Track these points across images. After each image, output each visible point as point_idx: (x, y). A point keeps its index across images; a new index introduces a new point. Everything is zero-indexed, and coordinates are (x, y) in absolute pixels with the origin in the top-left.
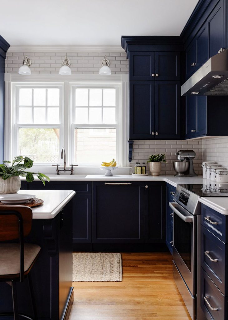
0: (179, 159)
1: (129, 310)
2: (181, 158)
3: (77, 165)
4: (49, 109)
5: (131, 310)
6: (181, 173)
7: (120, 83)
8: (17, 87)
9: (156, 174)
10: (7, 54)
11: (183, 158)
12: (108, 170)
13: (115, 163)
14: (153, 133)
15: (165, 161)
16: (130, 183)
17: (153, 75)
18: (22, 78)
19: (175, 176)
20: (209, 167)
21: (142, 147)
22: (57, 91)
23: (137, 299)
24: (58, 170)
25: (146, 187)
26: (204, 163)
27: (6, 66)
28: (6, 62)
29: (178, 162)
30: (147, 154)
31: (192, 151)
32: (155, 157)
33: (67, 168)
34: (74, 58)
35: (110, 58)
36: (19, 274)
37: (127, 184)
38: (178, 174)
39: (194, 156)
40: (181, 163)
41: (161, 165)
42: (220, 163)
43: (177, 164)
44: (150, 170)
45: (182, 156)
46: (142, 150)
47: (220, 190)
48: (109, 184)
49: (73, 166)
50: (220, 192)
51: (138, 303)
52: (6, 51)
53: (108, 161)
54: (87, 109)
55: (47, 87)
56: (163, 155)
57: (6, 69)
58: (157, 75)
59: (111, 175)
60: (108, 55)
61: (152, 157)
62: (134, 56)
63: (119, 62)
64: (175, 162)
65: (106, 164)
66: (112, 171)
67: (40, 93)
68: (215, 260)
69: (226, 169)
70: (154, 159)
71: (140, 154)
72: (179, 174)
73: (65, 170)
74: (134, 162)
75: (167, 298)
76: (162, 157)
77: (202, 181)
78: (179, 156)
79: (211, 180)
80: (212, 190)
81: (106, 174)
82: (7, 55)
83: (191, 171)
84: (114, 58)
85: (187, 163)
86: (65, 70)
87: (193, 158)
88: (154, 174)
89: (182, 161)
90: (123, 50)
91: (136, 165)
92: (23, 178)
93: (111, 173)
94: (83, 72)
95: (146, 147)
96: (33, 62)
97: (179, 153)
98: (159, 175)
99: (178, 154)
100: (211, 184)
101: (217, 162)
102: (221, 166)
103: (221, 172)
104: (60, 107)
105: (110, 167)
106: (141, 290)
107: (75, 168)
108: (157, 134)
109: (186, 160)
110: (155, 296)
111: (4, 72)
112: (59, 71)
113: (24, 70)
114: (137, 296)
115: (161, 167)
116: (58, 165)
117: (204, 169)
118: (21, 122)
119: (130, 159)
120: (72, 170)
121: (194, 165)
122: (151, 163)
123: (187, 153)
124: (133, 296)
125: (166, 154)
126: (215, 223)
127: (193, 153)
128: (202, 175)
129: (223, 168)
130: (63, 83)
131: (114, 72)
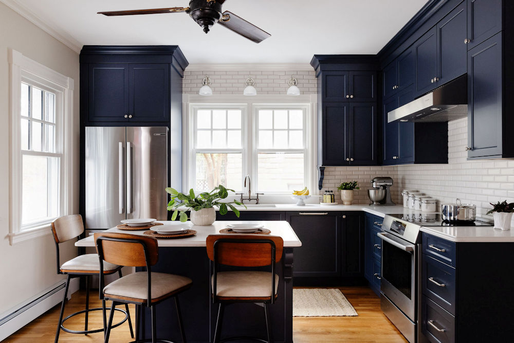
0: (374, 186)
1: (347, 338)
2: (376, 185)
3: (263, 194)
4: (229, 132)
5: (349, 338)
6: (377, 202)
7: (309, 104)
8: (194, 109)
9: (348, 203)
10: (184, 72)
11: (379, 185)
12: (301, 199)
13: (308, 191)
14: (348, 159)
15: (358, 188)
16: (327, 213)
17: (348, 96)
18: (202, 99)
19: (370, 205)
20: (412, 196)
21: (333, 173)
22: (239, 112)
23: (351, 329)
24: (242, 200)
25: (344, 217)
26: (405, 191)
27: (184, 86)
28: (184, 82)
29: (374, 191)
30: (339, 181)
31: (389, 178)
32: (347, 184)
33: (252, 197)
34: (258, 77)
35: (297, 77)
36: (271, 297)
37: (323, 214)
38: (373, 202)
39: (391, 184)
40: (377, 191)
41: (353, 193)
42: (422, 191)
43: (372, 192)
44: (342, 198)
45: (378, 184)
46: (333, 177)
47: (427, 219)
48: (304, 214)
49: (259, 195)
50: (427, 222)
51: (354, 333)
52: (183, 70)
53: (300, 189)
54: (271, 132)
55: (227, 109)
56: (356, 183)
57: (183, 89)
58: (352, 97)
59: (304, 205)
60: (295, 73)
61: (344, 184)
62: (326, 76)
63: (307, 81)
64: (370, 191)
65: (298, 193)
66: (305, 201)
67: (219, 115)
68: (443, 285)
69: (430, 198)
70: (346, 187)
71: (330, 181)
72: (375, 203)
73: (250, 199)
74: (323, 190)
75: (380, 328)
76: (355, 184)
77: (402, 210)
78: (374, 184)
79: (414, 209)
80: (416, 220)
81: (298, 203)
82: (185, 74)
83: (388, 200)
84: (302, 77)
85: (384, 191)
86: (250, 91)
87: (391, 185)
88: (345, 203)
89: (378, 189)
90: (312, 68)
91: (325, 193)
92: (216, 208)
93: (303, 202)
94: (268, 92)
95: (337, 173)
96: (213, 82)
97: (374, 180)
98: (351, 204)
99: (373, 182)
100: (415, 213)
101: (419, 190)
102: (424, 194)
103: (427, 201)
104: (243, 130)
105: (303, 196)
106: (352, 321)
107: (260, 197)
108: (352, 159)
109: (382, 187)
110: (369, 327)
111: (181, 92)
112: (243, 91)
113: (205, 91)
114: (350, 326)
115: (354, 196)
116: (242, 194)
117: (405, 198)
118: (199, 147)
119: (321, 187)
120: (257, 199)
121: (392, 193)
122: (342, 191)
123: (383, 181)
124: (345, 327)
125: (359, 181)
126: (443, 250)
127: (390, 180)
128: (402, 204)
129: (427, 196)
130: (247, 104)
131: (302, 92)
